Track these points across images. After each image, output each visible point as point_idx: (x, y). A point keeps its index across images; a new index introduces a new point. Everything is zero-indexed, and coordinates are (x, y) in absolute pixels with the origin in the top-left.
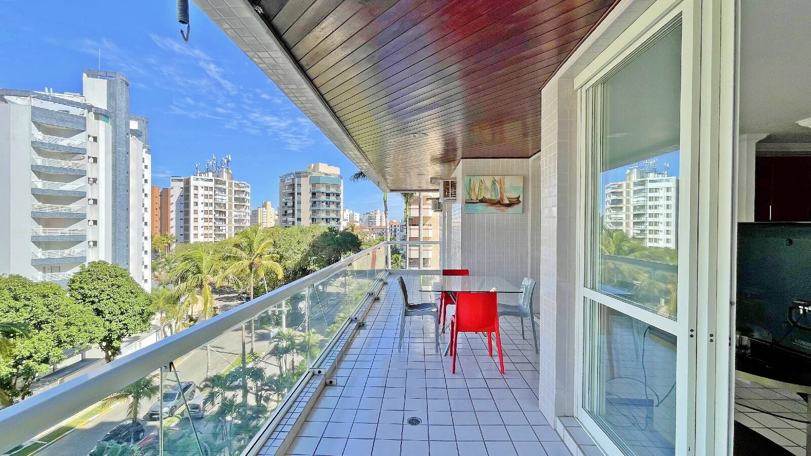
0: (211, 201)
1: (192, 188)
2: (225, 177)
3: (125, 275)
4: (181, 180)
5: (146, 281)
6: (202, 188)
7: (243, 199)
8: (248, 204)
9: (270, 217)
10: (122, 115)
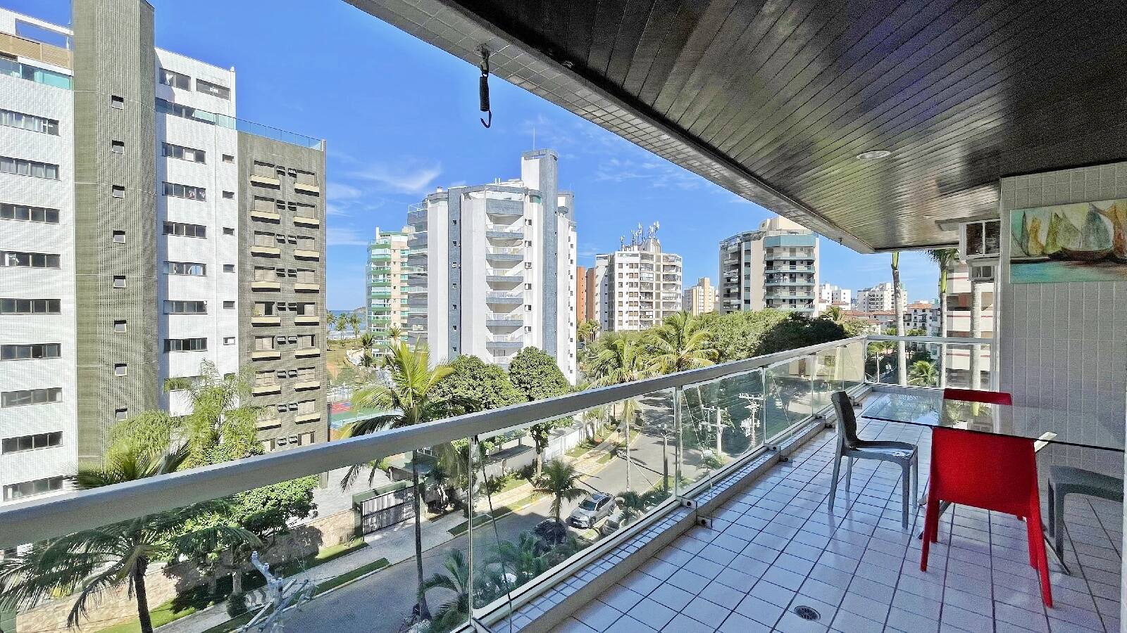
0: (637, 280)
1: (616, 266)
2: (652, 250)
3: (551, 362)
4: (605, 258)
5: (571, 372)
6: (627, 265)
7: (674, 276)
8: (678, 282)
9: (708, 299)
10: (551, 193)
